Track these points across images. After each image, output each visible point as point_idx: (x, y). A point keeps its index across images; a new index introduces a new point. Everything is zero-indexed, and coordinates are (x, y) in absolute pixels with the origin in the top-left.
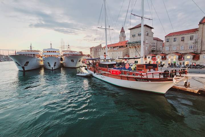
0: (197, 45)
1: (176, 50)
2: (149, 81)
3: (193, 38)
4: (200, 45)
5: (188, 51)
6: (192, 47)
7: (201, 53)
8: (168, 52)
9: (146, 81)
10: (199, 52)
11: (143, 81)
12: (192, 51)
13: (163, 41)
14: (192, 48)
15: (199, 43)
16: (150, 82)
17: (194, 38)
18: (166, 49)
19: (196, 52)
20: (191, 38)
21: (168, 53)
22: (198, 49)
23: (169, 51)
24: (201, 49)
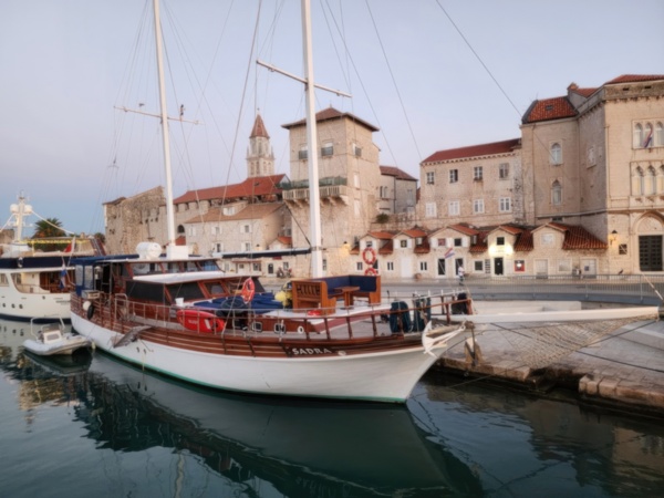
0: (521, 199)
1: (459, 213)
2: (337, 355)
3: (507, 171)
4: (531, 198)
5: (499, 218)
6: (507, 204)
7: (535, 227)
8: (436, 221)
9: (327, 354)
10: (530, 222)
11: (315, 355)
12: (510, 219)
13: (415, 180)
14: (507, 208)
15: (527, 191)
16: (342, 356)
17: (512, 173)
18: (428, 212)
19: (521, 223)
20: (501, 171)
21: (435, 227)
22: (527, 210)
23: (438, 218)
24: (535, 213)
